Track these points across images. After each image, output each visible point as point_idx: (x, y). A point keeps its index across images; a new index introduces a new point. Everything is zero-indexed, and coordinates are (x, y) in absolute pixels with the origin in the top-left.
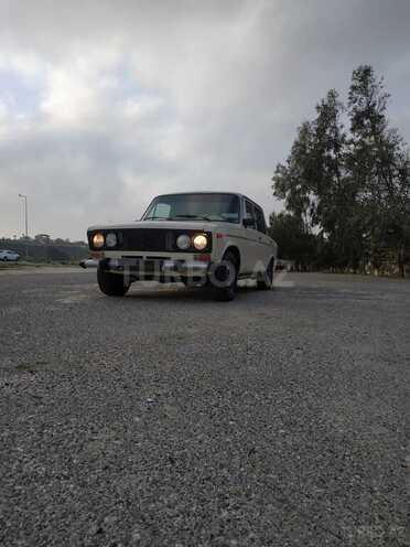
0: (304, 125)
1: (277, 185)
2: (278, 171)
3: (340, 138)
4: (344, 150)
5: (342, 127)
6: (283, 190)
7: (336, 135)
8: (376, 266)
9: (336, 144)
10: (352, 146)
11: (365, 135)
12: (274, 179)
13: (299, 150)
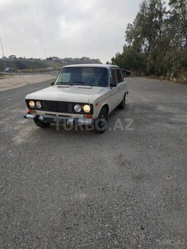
0: (144, 3)
1: (128, 36)
2: (128, 28)
3: (163, 10)
4: (165, 17)
5: (164, 3)
6: (131, 38)
7: (161, 9)
8: (175, 76)
9: (160, 14)
10: (169, 14)
11: (176, 7)
12: (126, 32)
13: (140, 17)
